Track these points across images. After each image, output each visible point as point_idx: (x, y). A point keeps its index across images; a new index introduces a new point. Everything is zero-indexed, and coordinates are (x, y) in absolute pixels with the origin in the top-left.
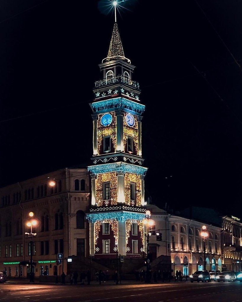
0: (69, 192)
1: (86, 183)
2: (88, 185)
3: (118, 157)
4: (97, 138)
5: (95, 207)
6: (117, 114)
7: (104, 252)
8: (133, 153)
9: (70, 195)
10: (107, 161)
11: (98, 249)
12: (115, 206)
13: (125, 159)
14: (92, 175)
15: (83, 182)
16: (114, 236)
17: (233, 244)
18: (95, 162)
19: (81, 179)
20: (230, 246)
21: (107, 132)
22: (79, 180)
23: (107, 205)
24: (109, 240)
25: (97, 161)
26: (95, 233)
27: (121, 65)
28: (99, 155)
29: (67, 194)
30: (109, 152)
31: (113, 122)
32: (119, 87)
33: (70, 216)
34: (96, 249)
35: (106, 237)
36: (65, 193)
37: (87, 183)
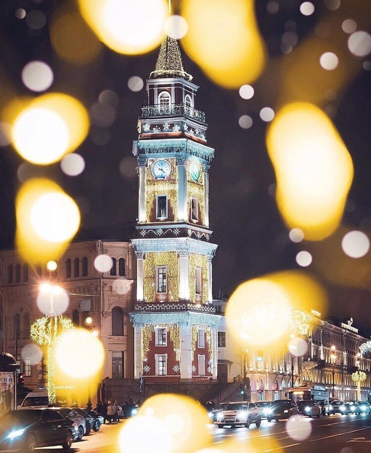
0: (103, 278)
1: (127, 264)
2: (130, 268)
3: (180, 229)
4: (146, 196)
5: (144, 303)
6: (178, 163)
7: (157, 372)
8: (198, 221)
9: (103, 282)
10: (163, 233)
11: (147, 369)
12: (176, 303)
13: (190, 233)
14: (138, 253)
15: (122, 261)
16: (175, 349)
17: (312, 357)
18: (143, 233)
19: (119, 258)
20: (309, 359)
21: (163, 189)
22: (117, 259)
23: (161, 302)
24: (166, 355)
25: (147, 231)
26: (144, 343)
27: (181, 85)
28: (149, 223)
29: (100, 281)
30: (165, 220)
31: (172, 174)
32: (181, 122)
33: (103, 316)
34: (144, 368)
35: (161, 350)
36: (97, 279)
37: (129, 265)
